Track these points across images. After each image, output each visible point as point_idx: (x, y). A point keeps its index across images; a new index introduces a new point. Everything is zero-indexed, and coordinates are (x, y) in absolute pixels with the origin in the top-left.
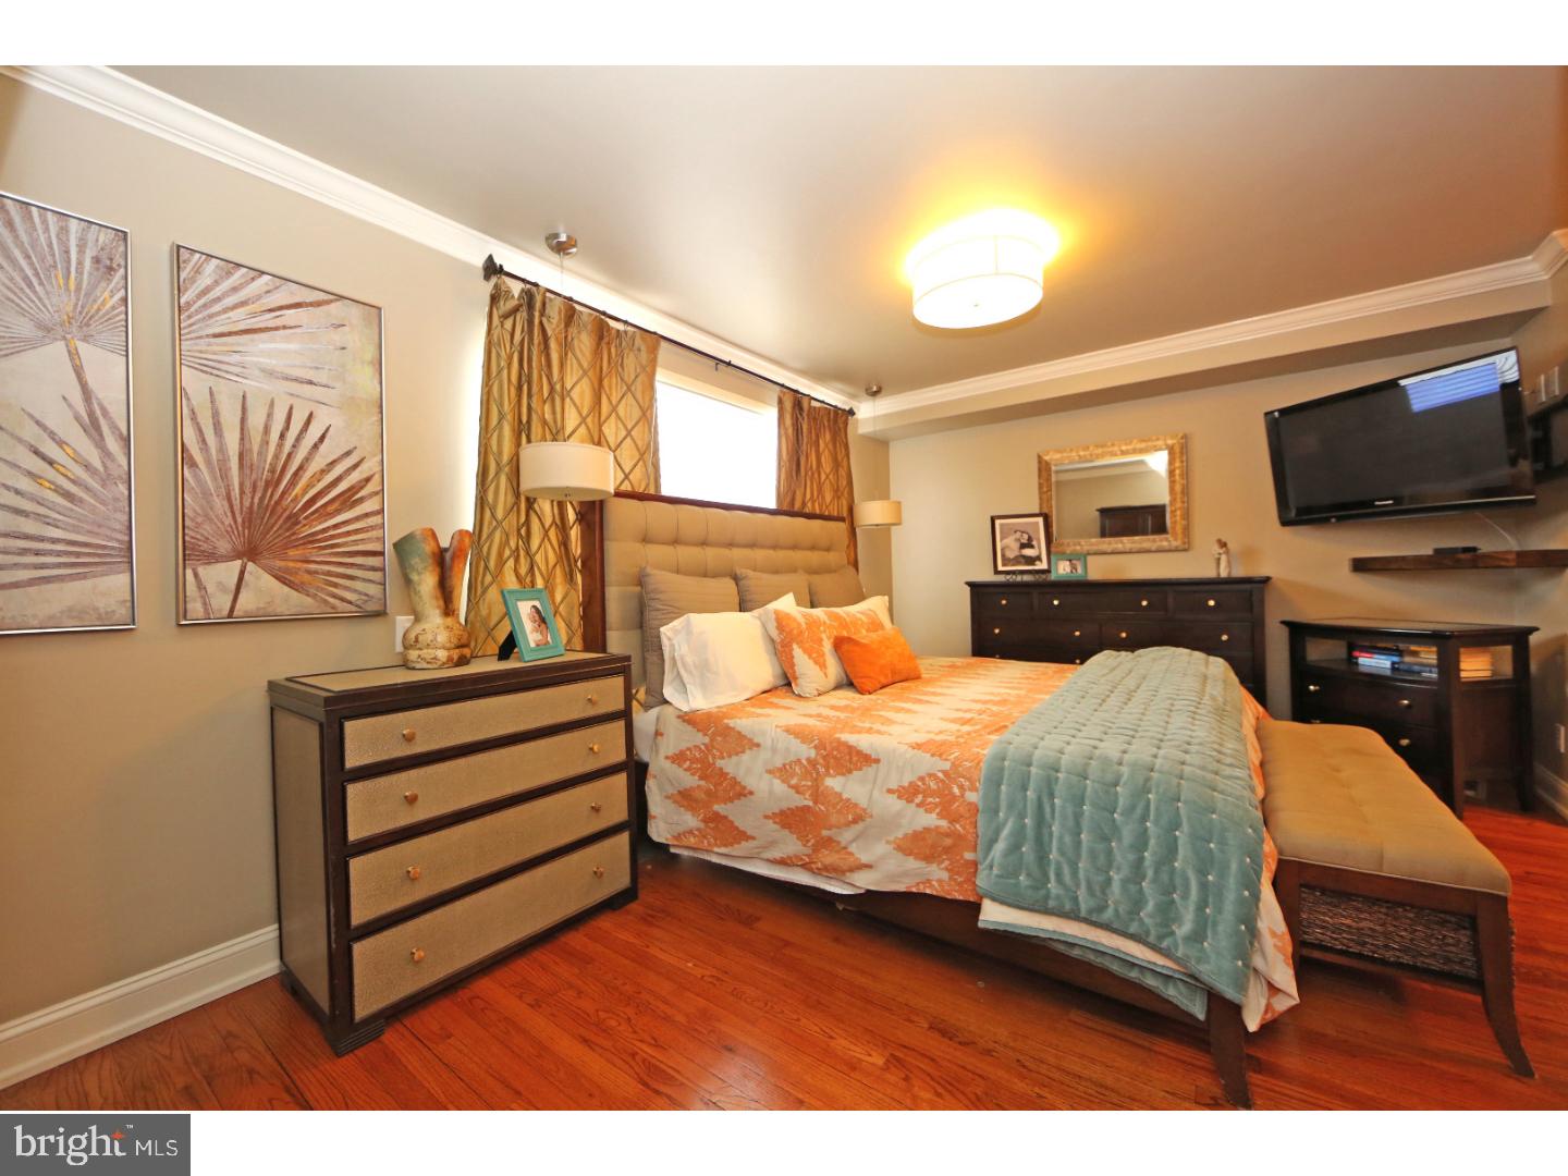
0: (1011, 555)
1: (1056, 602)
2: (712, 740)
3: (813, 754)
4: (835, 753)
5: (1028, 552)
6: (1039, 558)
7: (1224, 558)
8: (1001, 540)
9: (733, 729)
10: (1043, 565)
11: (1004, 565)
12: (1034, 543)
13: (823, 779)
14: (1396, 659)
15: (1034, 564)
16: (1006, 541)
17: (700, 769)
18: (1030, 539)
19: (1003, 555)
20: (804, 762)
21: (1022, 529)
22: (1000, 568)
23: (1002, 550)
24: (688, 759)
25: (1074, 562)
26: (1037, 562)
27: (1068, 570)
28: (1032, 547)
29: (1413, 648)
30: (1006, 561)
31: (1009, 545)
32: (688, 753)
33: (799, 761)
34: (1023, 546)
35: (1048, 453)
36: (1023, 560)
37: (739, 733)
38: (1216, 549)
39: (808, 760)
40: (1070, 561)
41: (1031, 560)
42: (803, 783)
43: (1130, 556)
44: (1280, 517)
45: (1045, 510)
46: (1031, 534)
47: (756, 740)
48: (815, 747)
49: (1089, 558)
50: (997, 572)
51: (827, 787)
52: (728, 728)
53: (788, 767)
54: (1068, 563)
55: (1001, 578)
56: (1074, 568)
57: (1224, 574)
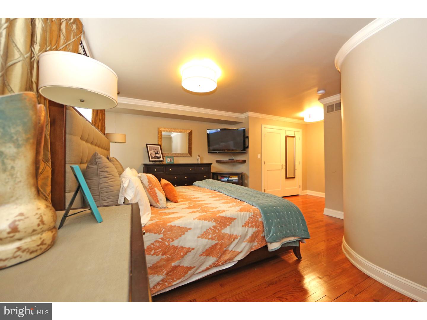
0: (153, 156)
1: (170, 170)
2: (164, 235)
3: (214, 224)
4: (222, 221)
5: (157, 155)
6: (160, 157)
7: (199, 159)
8: (150, 151)
9: (175, 226)
10: (161, 159)
11: (152, 159)
12: (159, 153)
13: (221, 231)
14: (228, 178)
15: (159, 159)
16: (151, 152)
17: (161, 250)
18: (157, 151)
19: (151, 156)
20: (212, 228)
21: (155, 149)
22: (151, 160)
23: (151, 154)
24: (153, 249)
25: (171, 159)
26: (160, 158)
27: (170, 161)
28: (158, 154)
29: (230, 176)
30: (152, 158)
31: (152, 153)
32: (152, 246)
33: (210, 228)
34: (156, 154)
35: (161, 128)
36: (156, 158)
37: (179, 227)
38: (198, 157)
39: (213, 227)
40: (170, 158)
41: (159, 158)
42: (214, 235)
43: (180, 158)
44: (208, 151)
45: (160, 144)
46: (158, 150)
47: (188, 227)
48: (214, 221)
49: (174, 158)
50: (150, 161)
51: (223, 233)
52: (171, 226)
53: (206, 232)
54: (169, 159)
55: (151, 163)
56: (171, 160)
57: (199, 163)
